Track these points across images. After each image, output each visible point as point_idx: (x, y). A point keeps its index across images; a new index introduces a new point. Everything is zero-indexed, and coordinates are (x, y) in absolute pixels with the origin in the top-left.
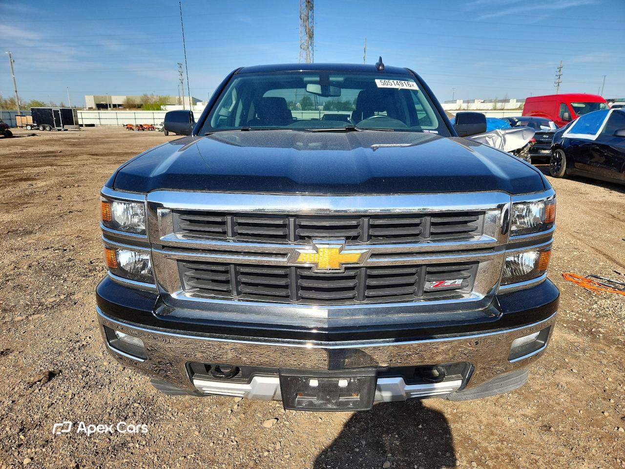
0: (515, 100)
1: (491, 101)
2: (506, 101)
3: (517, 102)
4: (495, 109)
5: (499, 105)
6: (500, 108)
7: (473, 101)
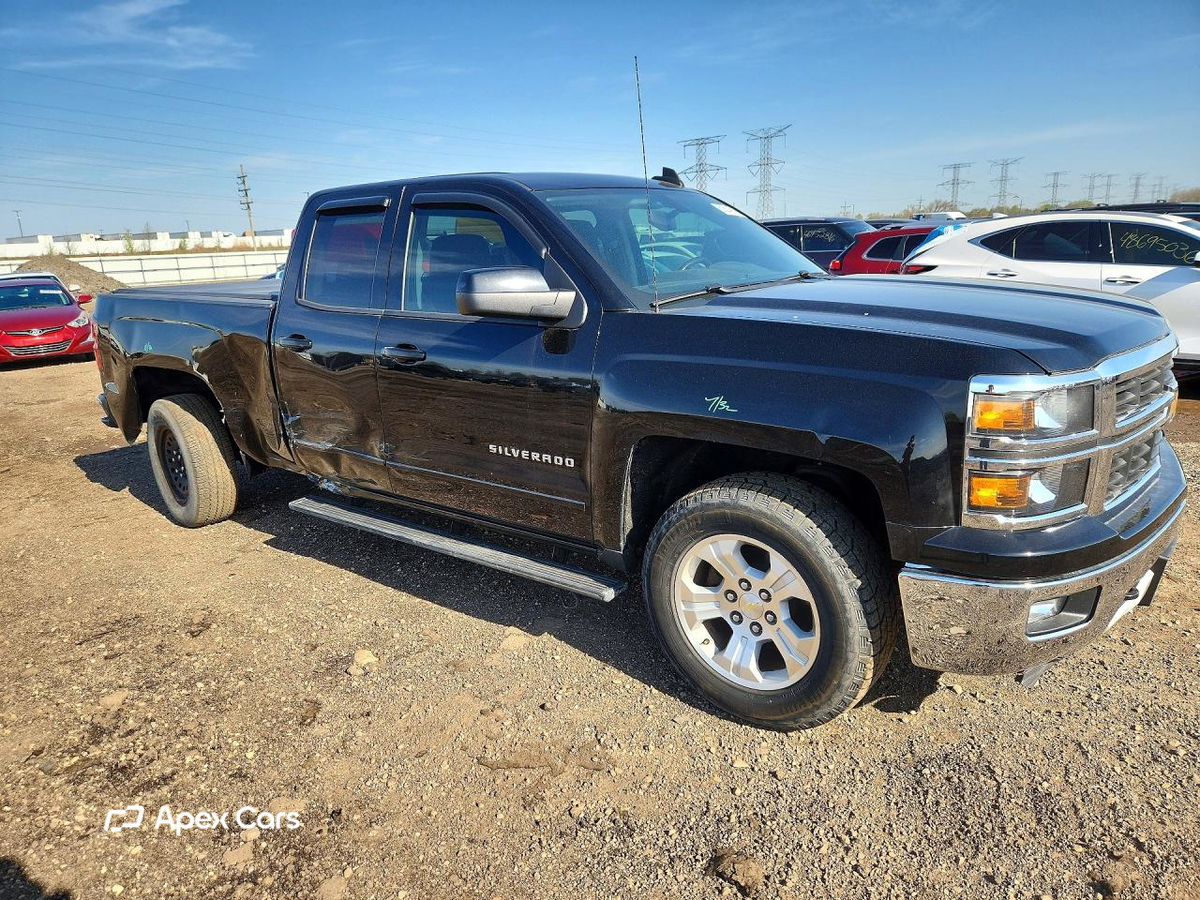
0: (167, 235)
1: (116, 237)
2: (150, 235)
3: (171, 238)
4: (131, 253)
5: (138, 244)
6: (141, 249)
7: (78, 238)
